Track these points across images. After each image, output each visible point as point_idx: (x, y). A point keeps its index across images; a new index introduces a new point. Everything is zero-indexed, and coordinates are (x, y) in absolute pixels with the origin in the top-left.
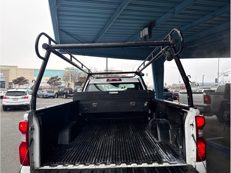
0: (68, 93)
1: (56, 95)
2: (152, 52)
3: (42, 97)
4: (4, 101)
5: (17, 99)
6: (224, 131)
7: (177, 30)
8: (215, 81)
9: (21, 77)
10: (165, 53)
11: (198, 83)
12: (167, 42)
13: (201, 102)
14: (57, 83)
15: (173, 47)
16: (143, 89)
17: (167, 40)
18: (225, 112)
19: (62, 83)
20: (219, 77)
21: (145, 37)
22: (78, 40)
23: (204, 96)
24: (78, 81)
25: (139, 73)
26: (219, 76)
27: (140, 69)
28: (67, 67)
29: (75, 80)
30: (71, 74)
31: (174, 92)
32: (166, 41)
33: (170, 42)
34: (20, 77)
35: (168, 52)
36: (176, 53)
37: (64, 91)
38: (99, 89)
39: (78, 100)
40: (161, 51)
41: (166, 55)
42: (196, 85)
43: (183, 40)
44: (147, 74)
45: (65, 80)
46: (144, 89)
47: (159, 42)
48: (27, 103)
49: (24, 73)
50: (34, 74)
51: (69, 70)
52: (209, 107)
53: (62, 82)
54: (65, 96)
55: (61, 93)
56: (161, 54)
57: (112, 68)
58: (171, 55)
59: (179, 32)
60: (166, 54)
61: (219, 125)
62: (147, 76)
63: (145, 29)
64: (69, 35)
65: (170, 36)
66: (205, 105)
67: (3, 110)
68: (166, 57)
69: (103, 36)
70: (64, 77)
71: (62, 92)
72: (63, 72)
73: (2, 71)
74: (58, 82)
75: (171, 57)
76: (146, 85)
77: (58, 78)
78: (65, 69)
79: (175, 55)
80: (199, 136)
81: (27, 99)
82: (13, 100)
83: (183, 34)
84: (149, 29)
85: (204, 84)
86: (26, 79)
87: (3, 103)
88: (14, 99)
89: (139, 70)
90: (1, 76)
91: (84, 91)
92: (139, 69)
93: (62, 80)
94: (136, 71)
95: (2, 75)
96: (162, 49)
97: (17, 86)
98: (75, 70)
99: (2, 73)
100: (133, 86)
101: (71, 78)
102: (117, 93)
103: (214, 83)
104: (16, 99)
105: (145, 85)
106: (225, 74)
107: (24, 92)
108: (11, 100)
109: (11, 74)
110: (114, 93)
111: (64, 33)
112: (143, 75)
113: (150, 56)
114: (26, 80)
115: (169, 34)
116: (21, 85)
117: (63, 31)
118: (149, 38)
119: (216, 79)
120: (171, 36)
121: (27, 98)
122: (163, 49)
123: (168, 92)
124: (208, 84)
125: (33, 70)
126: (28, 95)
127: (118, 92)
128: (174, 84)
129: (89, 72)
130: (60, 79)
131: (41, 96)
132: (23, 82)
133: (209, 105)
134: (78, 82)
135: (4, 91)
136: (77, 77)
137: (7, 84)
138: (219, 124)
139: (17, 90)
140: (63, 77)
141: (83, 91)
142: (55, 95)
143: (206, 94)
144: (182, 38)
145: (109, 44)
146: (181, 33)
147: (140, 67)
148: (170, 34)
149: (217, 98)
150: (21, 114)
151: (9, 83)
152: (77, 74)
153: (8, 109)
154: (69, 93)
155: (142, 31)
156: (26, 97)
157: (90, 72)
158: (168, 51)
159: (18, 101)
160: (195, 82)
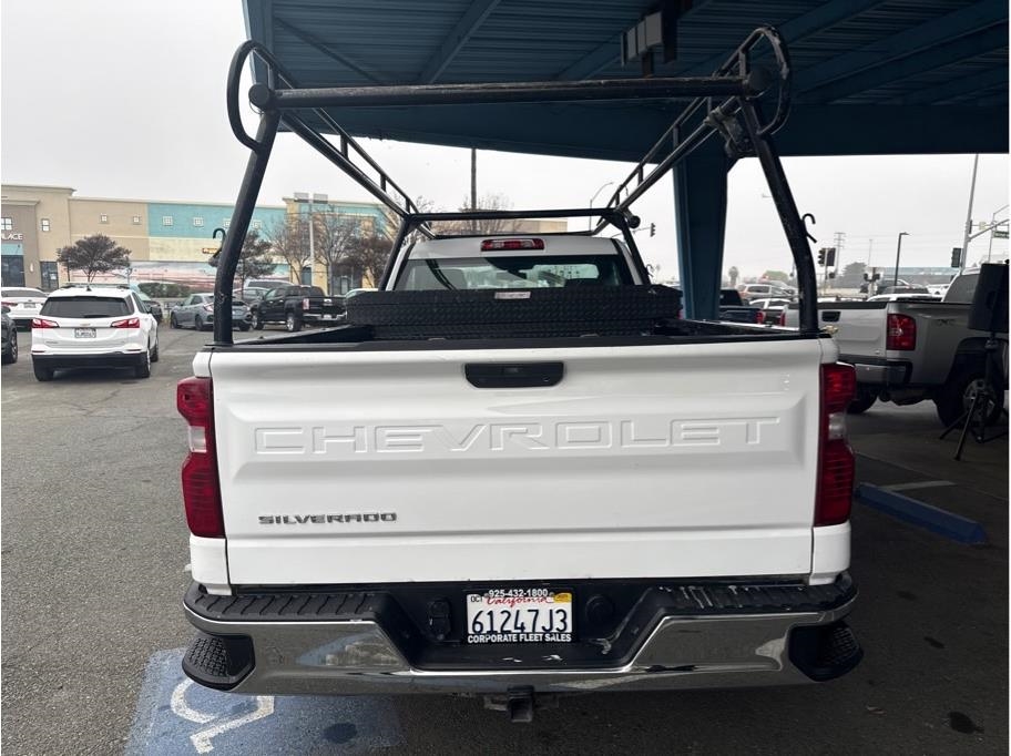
0: (307, 311)
1: (255, 318)
2: (672, 122)
3: (192, 324)
4: (38, 339)
5: (94, 329)
6: (958, 458)
7: (769, 34)
8: (951, 261)
9: (97, 238)
10: (722, 124)
11: (874, 269)
12: (730, 82)
13: (875, 343)
14: (256, 263)
15: (751, 101)
16: (632, 282)
17: (732, 74)
18: (974, 384)
19: (276, 265)
20: (968, 240)
21: (648, 56)
22: (351, 66)
23: (890, 316)
24: (344, 256)
25: (618, 215)
26: (970, 236)
27: (623, 197)
28: (296, 194)
29: (334, 255)
30: (314, 226)
31: (766, 307)
32: (726, 77)
33: (741, 80)
34: (89, 236)
35: (734, 120)
36: (763, 124)
37: (285, 300)
38: (446, 283)
39: (370, 322)
40: (708, 119)
41: (726, 133)
42: (866, 276)
43: (790, 75)
44: (653, 226)
45: (285, 254)
46: (637, 281)
47: (700, 81)
48: (136, 346)
49: (104, 219)
50: (150, 225)
51: (305, 208)
52: (909, 365)
53: (274, 262)
54: (290, 320)
55: (276, 311)
56: (707, 129)
57: (498, 198)
58: (746, 135)
59: (776, 41)
60: (728, 129)
61: (942, 438)
62: (652, 234)
63: (648, 18)
64: (315, 45)
65: (742, 56)
66: (893, 355)
67: (38, 378)
68: (725, 142)
69: (464, 49)
70: (283, 239)
71: (280, 304)
72: (280, 217)
73: (10, 210)
74: (260, 258)
75: (746, 141)
76: (645, 264)
77: (257, 242)
78: (284, 204)
79: (758, 133)
80: (831, 437)
81: (134, 332)
82: (77, 336)
83: (791, 53)
84: (664, 20)
85: (899, 273)
86: (116, 247)
87: (35, 347)
88: (80, 332)
89: (618, 203)
90: (4, 231)
91: (389, 287)
92: (616, 196)
93: (274, 254)
94: (604, 206)
95: (9, 228)
96: (713, 108)
97: (80, 275)
98: (333, 208)
99: (9, 221)
100: (590, 272)
101: (315, 244)
102: (527, 295)
103: (947, 270)
104: (90, 332)
105: (642, 264)
106: (1000, 229)
107: (120, 300)
108: (70, 337)
109: (45, 223)
110: (514, 297)
111: (295, 38)
112: (636, 222)
113: (666, 138)
114: (120, 249)
115: (739, 51)
116: (99, 273)
117: (287, 25)
118: (666, 62)
119: (955, 249)
120: (748, 58)
121: (136, 325)
122: (717, 109)
123: (741, 304)
124: (922, 273)
125: (146, 208)
126: (137, 314)
127: (529, 293)
128: (768, 273)
129: (408, 210)
130: (267, 246)
131: (189, 320)
132: (104, 260)
133: (908, 355)
134: (345, 263)
135: (26, 299)
136: (341, 239)
137: (32, 268)
138: (943, 431)
139: (89, 290)
140: (279, 238)
141: (387, 289)
142: (249, 318)
143: (900, 309)
144: (785, 66)
145: (504, 85)
146: (783, 46)
147: (622, 187)
148: (745, 50)
149: (944, 325)
150: (114, 394)
151: (41, 263)
152: (338, 224)
153: (56, 373)
154: (310, 311)
155: (634, 29)
156: (131, 322)
157: (412, 211)
158: (734, 116)
159: (98, 339)
160: (863, 265)
